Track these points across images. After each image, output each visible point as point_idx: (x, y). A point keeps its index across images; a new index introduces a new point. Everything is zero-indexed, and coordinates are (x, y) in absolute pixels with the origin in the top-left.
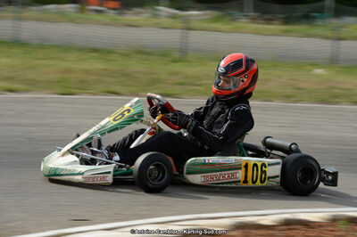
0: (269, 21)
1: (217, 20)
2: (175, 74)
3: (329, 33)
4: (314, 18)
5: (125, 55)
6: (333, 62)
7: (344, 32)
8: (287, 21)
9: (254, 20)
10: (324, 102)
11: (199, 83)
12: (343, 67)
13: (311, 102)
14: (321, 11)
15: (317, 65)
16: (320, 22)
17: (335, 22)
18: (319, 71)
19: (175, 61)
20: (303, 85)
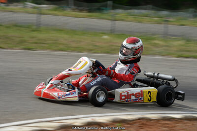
0: (81, 11)
1: (55, 10)
2: (33, 37)
3: (110, 18)
4: (103, 10)
5: (8, 27)
6: (112, 32)
7: (117, 17)
8: (90, 11)
9: (74, 10)
10: (108, 53)
11: (45, 42)
12: (117, 35)
13: (101, 53)
14: (106, 6)
15: (104, 34)
16: (105, 12)
17: (113, 12)
18: (106, 37)
19: (34, 31)
20: (98, 44)
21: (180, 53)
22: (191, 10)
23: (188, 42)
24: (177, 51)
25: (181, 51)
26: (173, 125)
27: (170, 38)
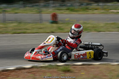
21: (14, 31)
22: (21, 2)
23: (19, 24)
24: (12, 30)
25: (15, 29)
26: (9, 74)
27: (8, 22)
